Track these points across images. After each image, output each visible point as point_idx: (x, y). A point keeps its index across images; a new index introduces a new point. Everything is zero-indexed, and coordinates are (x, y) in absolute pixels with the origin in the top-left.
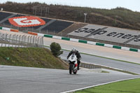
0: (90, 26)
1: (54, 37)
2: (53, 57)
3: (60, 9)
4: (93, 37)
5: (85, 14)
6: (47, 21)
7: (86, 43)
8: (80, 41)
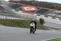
0: (57, 11)
1: (41, 15)
2: (40, 24)
3: (44, 4)
4: (58, 16)
5: (55, 6)
6: (38, 8)
7: (55, 18)
8: (52, 18)
